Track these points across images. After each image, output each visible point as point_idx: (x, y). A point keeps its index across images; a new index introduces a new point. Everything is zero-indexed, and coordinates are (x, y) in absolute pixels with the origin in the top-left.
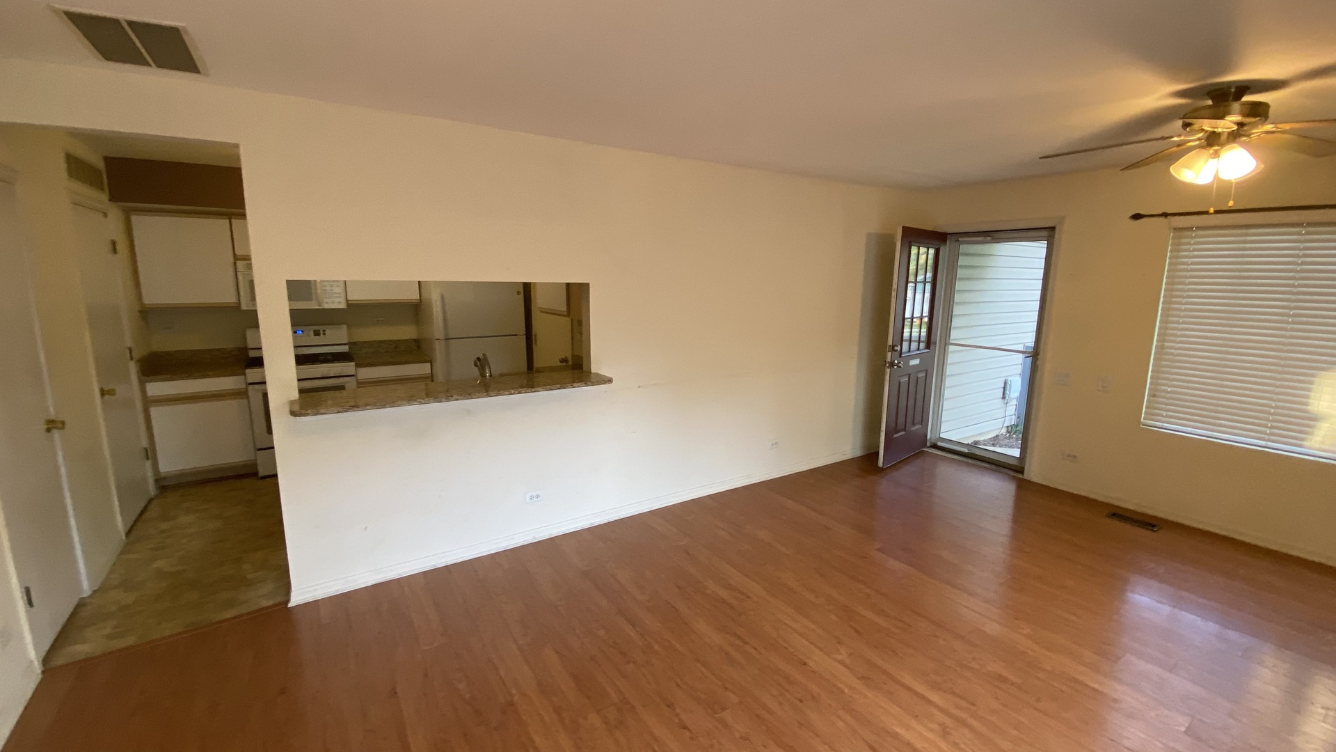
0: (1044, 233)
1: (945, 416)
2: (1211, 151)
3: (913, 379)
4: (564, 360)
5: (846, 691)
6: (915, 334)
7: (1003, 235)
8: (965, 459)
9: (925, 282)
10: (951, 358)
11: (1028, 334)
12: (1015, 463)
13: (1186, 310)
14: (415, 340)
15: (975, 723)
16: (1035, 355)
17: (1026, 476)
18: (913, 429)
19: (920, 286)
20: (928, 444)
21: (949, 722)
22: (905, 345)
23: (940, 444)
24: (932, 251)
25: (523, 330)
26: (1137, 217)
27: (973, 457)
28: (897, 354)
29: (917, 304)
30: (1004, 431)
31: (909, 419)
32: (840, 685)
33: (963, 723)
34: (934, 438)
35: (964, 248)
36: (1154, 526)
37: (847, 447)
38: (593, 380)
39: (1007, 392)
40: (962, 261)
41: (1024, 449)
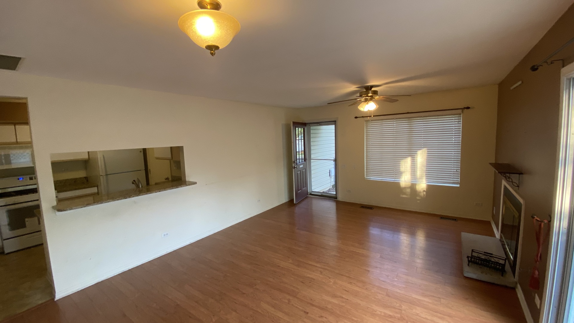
0: (333, 123)
1: (313, 184)
2: (366, 103)
3: (302, 172)
4: (167, 179)
5: (293, 270)
6: (300, 157)
7: (322, 123)
8: (320, 197)
9: (301, 139)
10: (312, 164)
11: (333, 155)
12: (334, 196)
13: (371, 144)
14: (85, 178)
15: (329, 268)
16: (335, 160)
17: (338, 199)
18: (303, 189)
19: (300, 141)
20: (309, 194)
21: (322, 270)
22: (298, 160)
23: (312, 193)
24: (302, 129)
25: (143, 168)
26: (356, 118)
27: (323, 196)
28: (296, 164)
29: (300, 146)
30: (331, 187)
31: (302, 186)
32: (291, 269)
33: (326, 269)
34: (310, 191)
35: (312, 128)
36: (372, 208)
37: (284, 199)
38: (187, 183)
39: (331, 174)
40: (312, 131)
41: (336, 192)
